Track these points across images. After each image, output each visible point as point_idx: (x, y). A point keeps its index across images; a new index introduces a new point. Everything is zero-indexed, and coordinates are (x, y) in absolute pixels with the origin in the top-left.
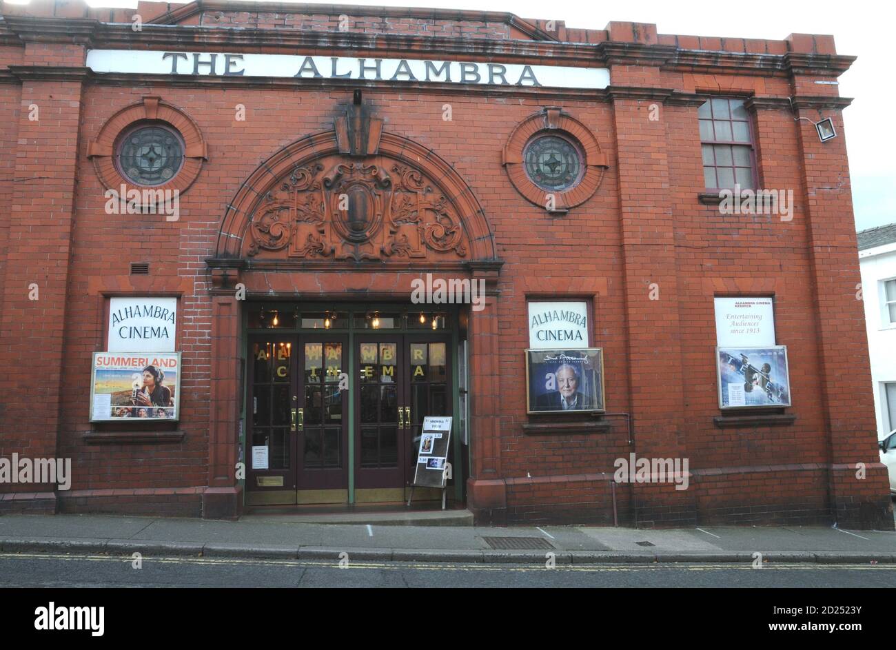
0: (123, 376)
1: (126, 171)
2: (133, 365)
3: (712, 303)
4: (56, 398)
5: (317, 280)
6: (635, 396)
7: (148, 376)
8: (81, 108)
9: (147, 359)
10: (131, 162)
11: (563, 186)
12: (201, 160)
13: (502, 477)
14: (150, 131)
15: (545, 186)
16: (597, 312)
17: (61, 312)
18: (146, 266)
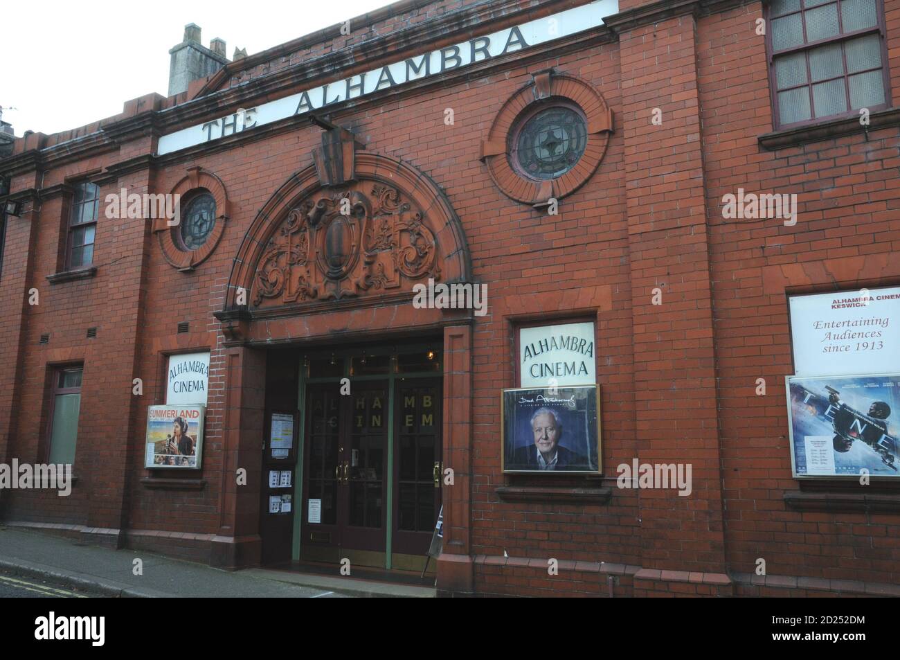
1: (184, 240)
4: (126, 447)
5: (305, 323)
7: (177, 427)
8: (149, 191)
9: (177, 411)
10: (188, 231)
11: (565, 170)
12: (224, 219)
15: (542, 174)
18: (187, 325)
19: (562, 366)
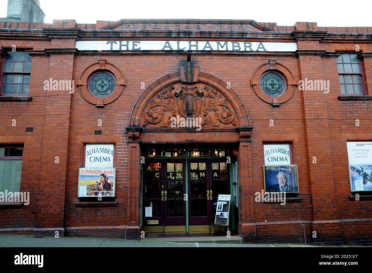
0: (92, 178)
1: (92, 91)
2: (95, 173)
3: (346, 144)
4: (64, 187)
5: (173, 136)
6: (312, 186)
7: (102, 178)
8: (74, 66)
9: (102, 171)
10: (94, 87)
11: (277, 94)
12: (123, 86)
13: (254, 222)
14: (102, 74)
15: (269, 94)
16: (294, 149)
17: (66, 151)
18: (101, 131)
19: (279, 158)
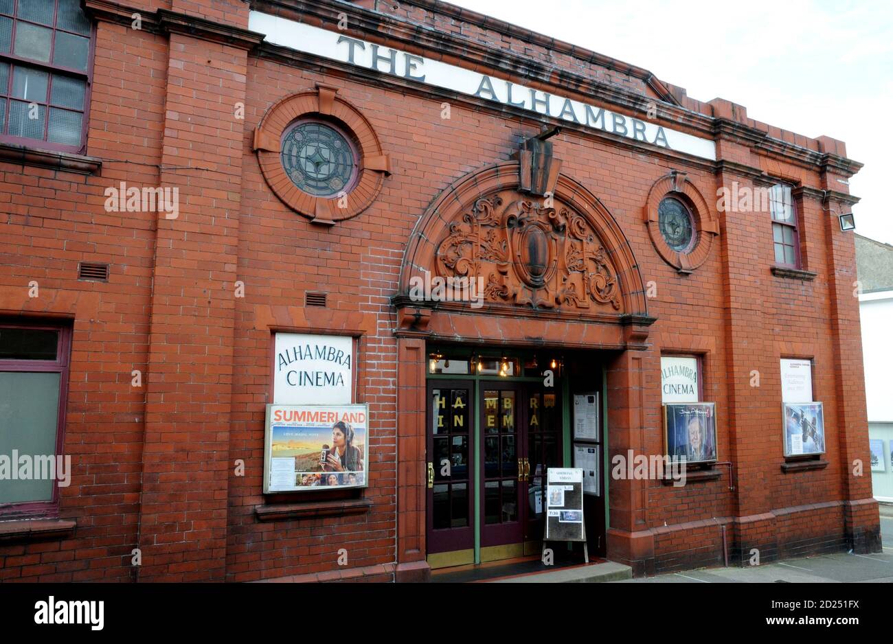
0: (310, 434)
2: (321, 421)
3: (779, 363)
4: (225, 464)
5: (498, 325)
7: (338, 434)
8: (246, 85)
9: (337, 413)
10: (295, 163)
11: (680, 247)
12: (383, 175)
14: (316, 128)
15: (669, 245)
16: (708, 368)
18: (324, 297)
19: (681, 387)
